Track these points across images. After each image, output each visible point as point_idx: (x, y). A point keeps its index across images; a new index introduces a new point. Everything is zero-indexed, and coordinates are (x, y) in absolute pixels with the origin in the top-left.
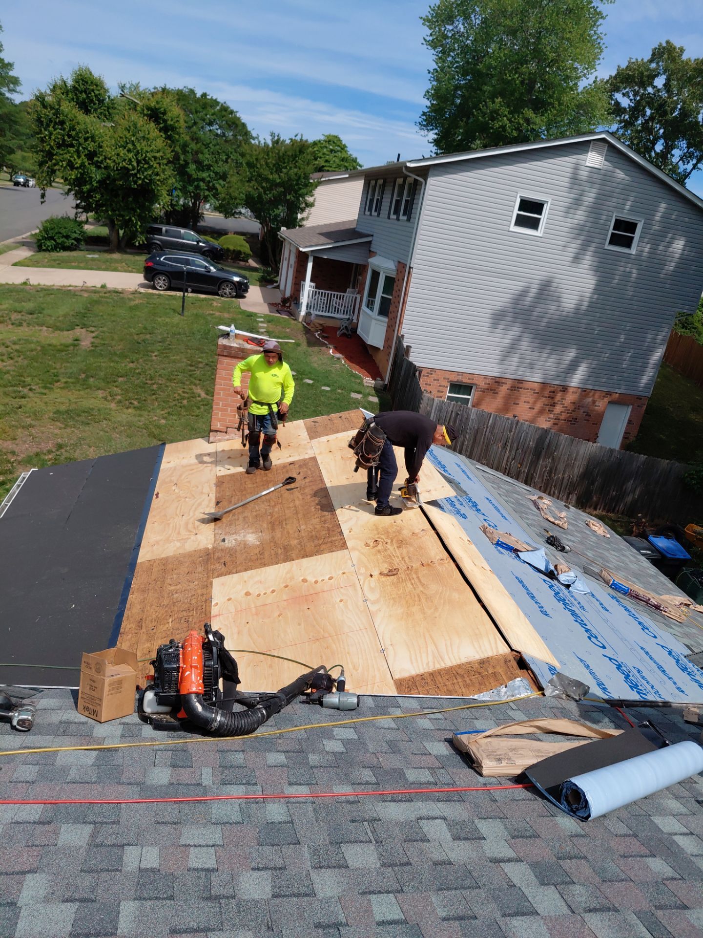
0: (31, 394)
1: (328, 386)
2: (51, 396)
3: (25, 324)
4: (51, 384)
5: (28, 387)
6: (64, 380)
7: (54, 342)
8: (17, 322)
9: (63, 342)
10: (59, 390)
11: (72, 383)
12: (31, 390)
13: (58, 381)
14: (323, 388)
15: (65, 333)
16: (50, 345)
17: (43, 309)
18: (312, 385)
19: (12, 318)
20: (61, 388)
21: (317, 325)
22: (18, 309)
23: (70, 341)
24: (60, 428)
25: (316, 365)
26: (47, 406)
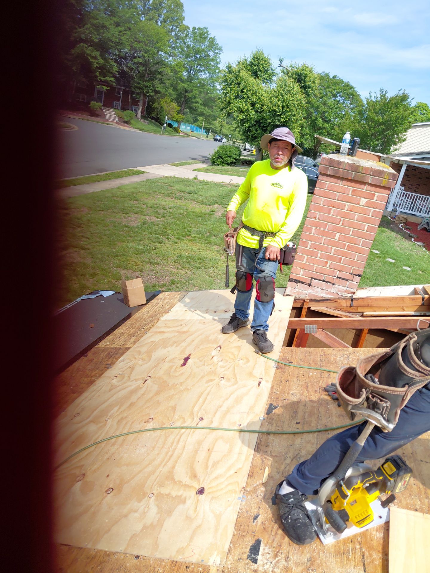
0: (167, 242)
1: (410, 267)
2: (181, 245)
3: (183, 199)
4: (183, 236)
5: (167, 237)
6: (194, 235)
7: (198, 211)
8: (179, 197)
9: (204, 211)
10: (187, 242)
11: (199, 238)
12: (168, 238)
13: (190, 235)
14: (404, 268)
15: (207, 206)
16: (193, 212)
17: (199, 192)
18: (394, 264)
19: (177, 195)
20: (189, 240)
21: (402, 219)
22: (183, 190)
23: (208, 212)
24: (178, 269)
25: (398, 249)
26: (174, 251)
